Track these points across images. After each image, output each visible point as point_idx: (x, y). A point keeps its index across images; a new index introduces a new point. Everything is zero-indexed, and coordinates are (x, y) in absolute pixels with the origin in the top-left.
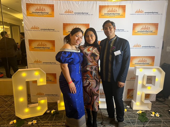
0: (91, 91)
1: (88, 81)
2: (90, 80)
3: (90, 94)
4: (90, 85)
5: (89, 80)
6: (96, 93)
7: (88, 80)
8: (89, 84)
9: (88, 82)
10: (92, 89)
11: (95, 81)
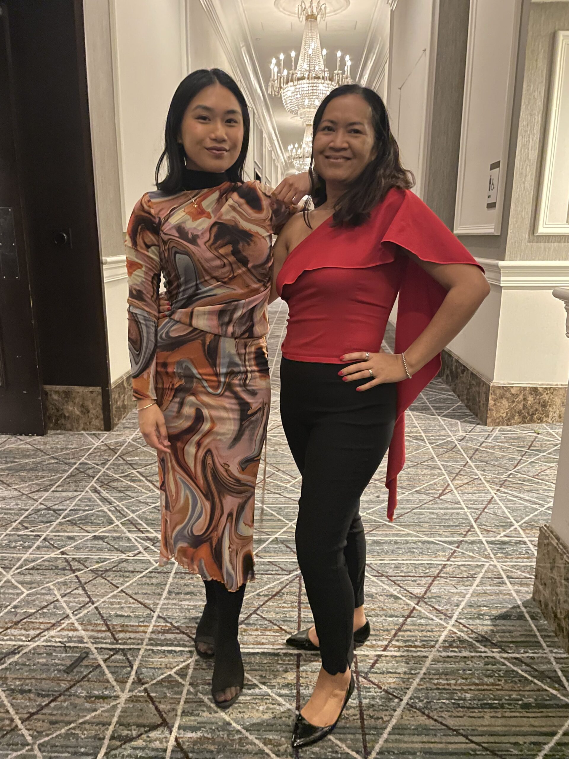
0: (209, 461)
1: (192, 405)
2: (206, 399)
3: (201, 481)
4: (206, 426)
5: (193, 394)
6: (238, 480)
7: (192, 398)
8: (199, 418)
9: (189, 411)
10: (214, 452)
11: (236, 407)
